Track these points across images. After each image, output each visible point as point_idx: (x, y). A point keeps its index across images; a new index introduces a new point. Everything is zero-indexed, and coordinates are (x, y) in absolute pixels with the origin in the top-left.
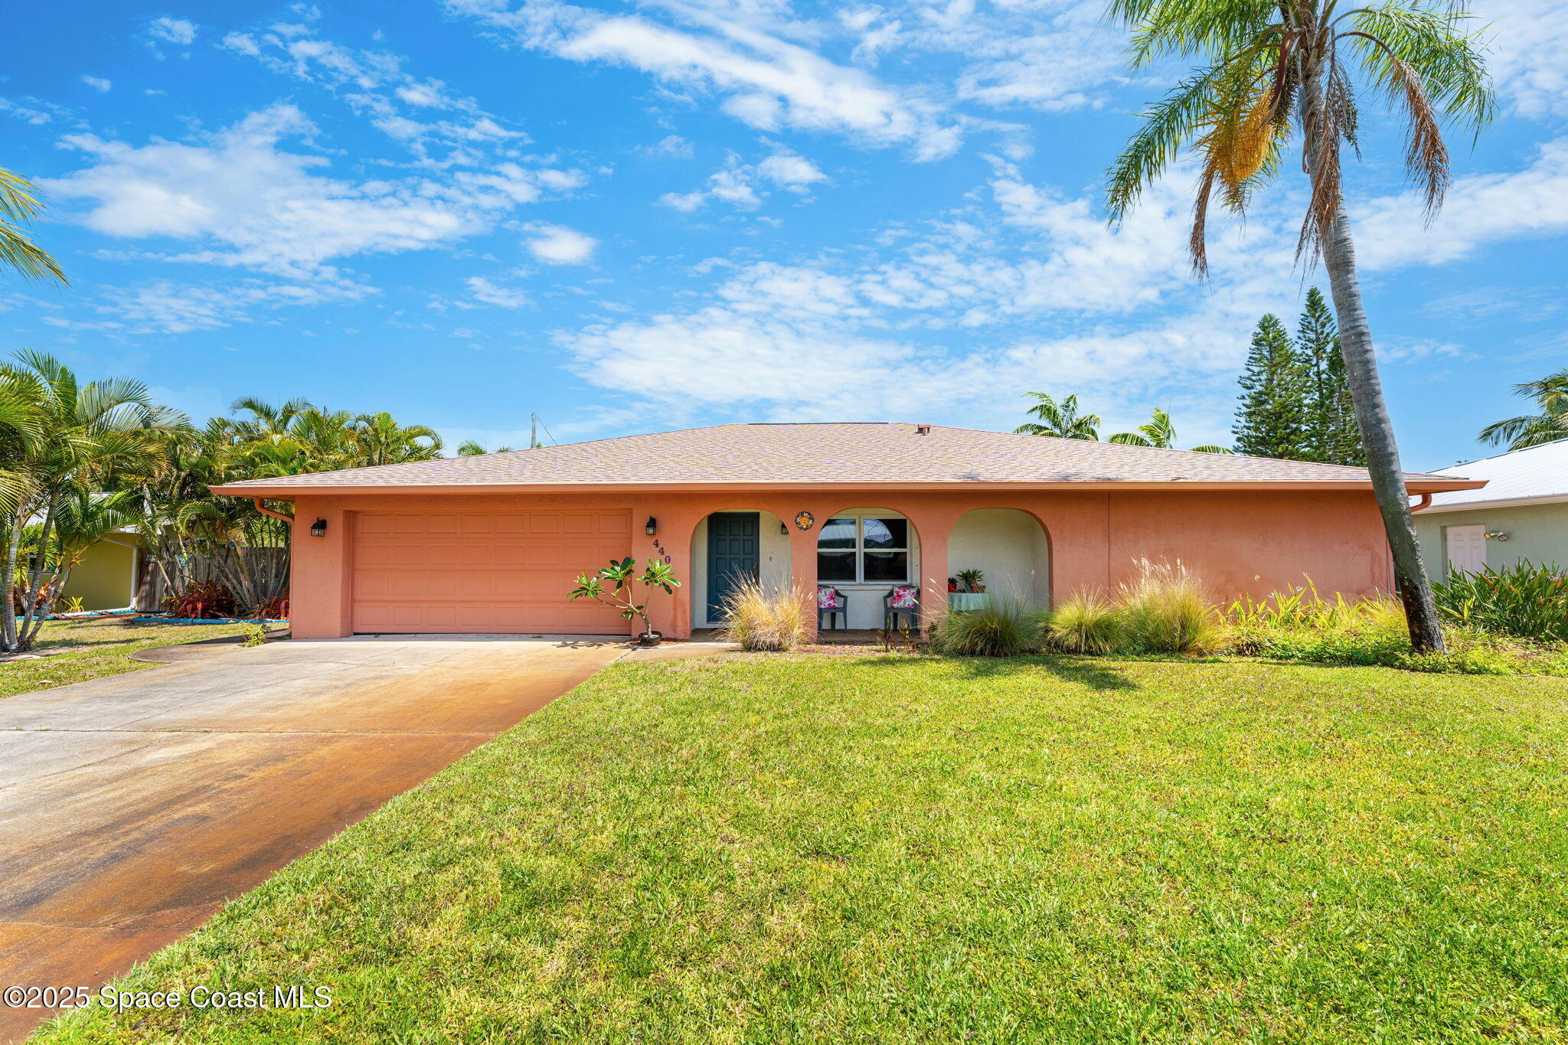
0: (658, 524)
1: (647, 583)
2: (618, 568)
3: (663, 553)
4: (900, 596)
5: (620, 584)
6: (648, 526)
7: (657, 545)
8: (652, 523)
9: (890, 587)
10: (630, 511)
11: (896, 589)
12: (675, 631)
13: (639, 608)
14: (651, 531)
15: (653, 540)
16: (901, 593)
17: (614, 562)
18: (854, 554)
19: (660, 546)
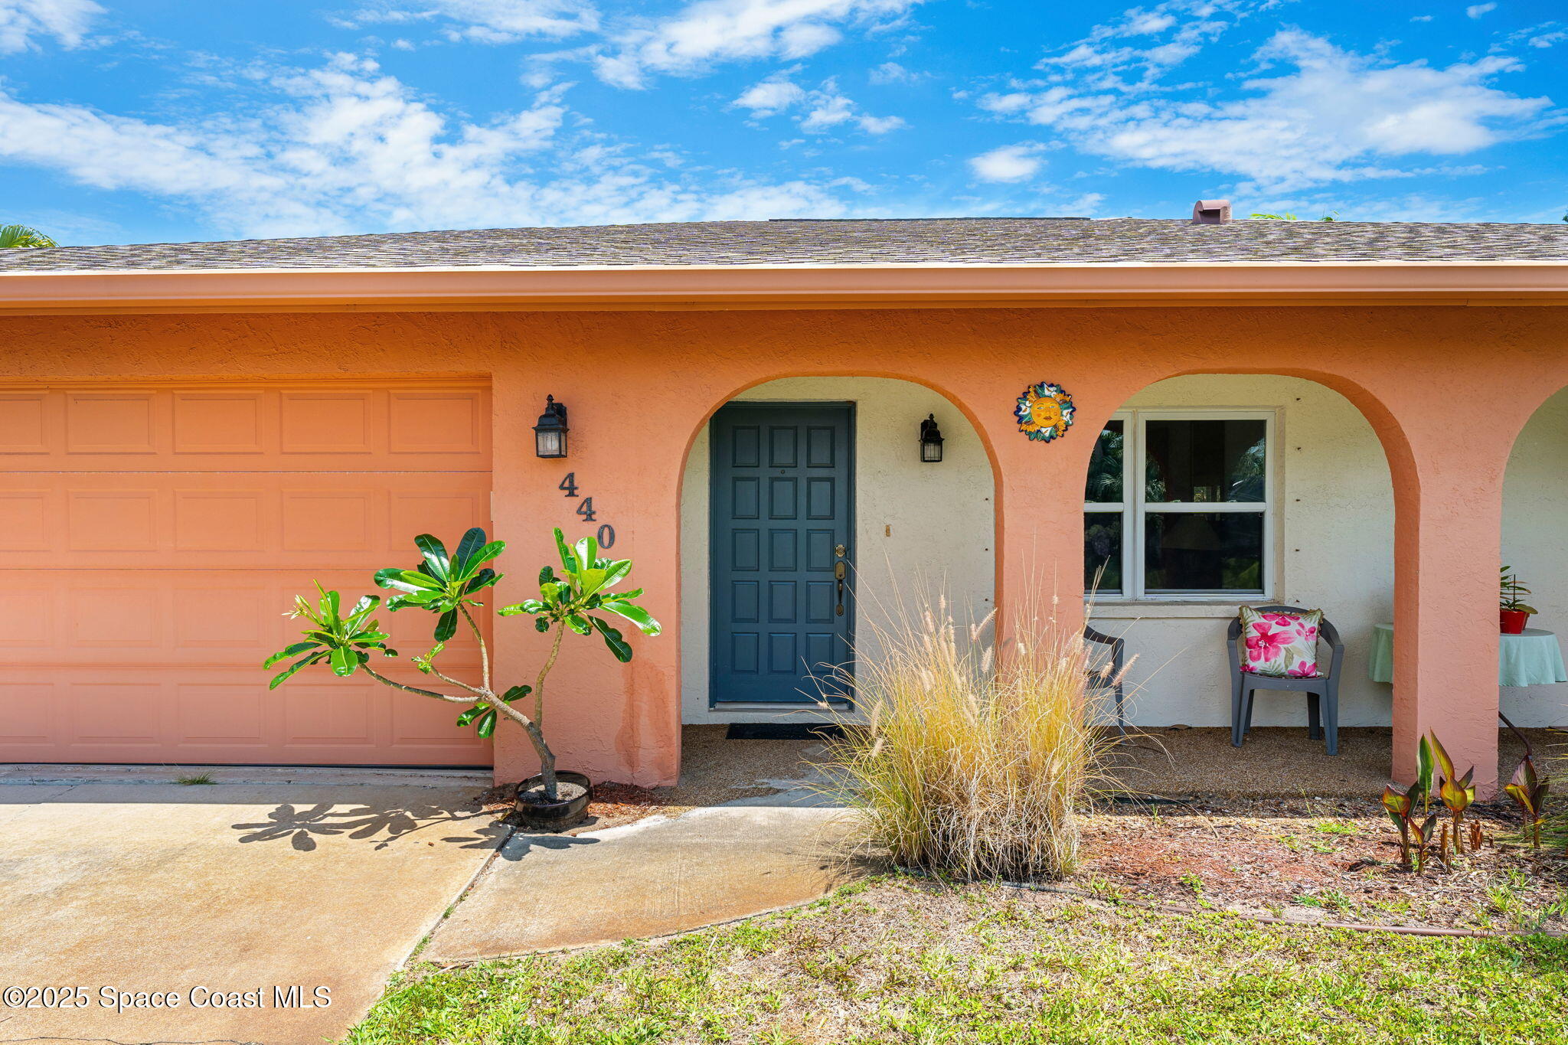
0: (573, 420)
1: (542, 625)
2: (440, 563)
3: (590, 516)
4: (1271, 640)
5: (447, 625)
6: (541, 428)
7: (572, 491)
8: (555, 419)
9: (1234, 611)
10: (485, 380)
11: (1256, 618)
12: (631, 763)
13: (516, 694)
14: (551, 444)
15: (560, 476)
16: (1275, 629)
17: (427, 541)
18: (1118, 517)
19: (583, 493)
